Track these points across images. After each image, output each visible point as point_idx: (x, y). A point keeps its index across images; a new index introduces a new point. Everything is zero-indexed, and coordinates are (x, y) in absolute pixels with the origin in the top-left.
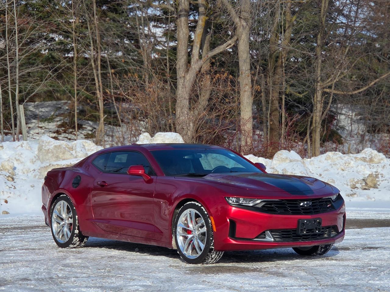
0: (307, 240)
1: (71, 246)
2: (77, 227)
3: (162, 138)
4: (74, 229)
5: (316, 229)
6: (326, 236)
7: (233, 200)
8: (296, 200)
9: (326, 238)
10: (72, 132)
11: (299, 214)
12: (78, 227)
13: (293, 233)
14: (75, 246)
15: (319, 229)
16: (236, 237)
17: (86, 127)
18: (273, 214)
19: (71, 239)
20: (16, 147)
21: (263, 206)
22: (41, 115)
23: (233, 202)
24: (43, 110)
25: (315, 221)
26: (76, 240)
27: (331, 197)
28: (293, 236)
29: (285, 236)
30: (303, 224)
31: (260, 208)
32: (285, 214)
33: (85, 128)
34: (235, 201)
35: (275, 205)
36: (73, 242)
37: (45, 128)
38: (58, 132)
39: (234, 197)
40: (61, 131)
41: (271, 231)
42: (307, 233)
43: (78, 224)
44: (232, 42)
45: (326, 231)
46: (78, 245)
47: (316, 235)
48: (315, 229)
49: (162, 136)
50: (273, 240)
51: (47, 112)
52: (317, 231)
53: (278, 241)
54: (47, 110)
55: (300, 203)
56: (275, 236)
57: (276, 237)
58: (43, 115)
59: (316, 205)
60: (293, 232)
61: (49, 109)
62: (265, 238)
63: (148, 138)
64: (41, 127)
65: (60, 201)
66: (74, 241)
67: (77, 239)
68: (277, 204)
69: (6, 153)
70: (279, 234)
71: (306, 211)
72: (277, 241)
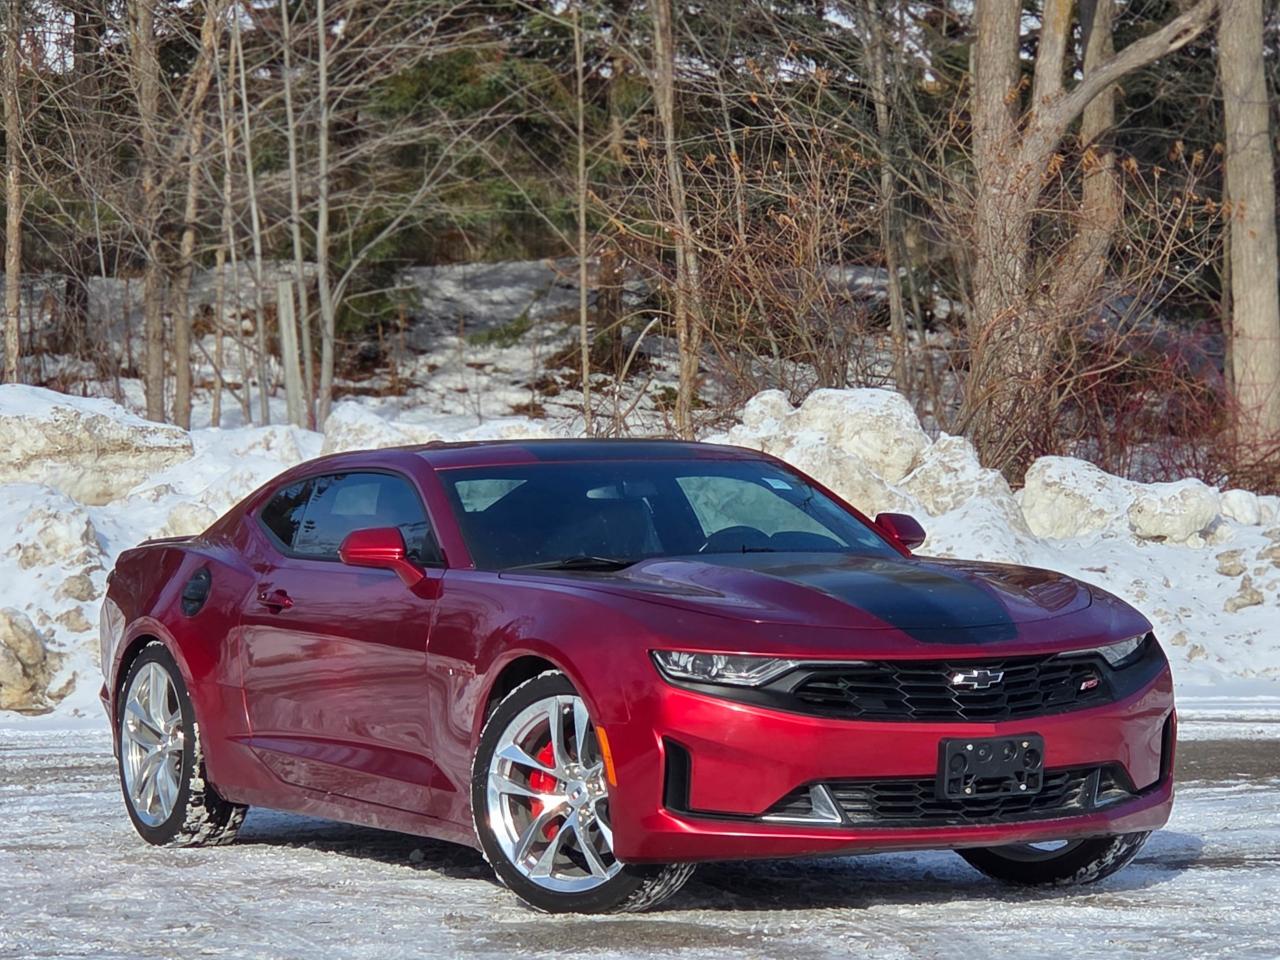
0: (980, 822)
1: (182, 838)
2: (196, 768)
3: (832, 413)
4: (189, 774)
5: (1019, 776)
6: (1074, 803)
7: (682, 663)
8: (937, 665)
9: (1074, 811)
10: (605, 383)
11: (949, 716)
12: (202, 766)
13: (923, 795)
14: (195, 839)
15: (1031, 775)
16: (692, 806)
17: (664, 364)
18: (834, 718)
19: (179, 811)
20: (241, 450)
21: (801, 687)
22: (489, 313)
23: (685, 670)
24: (497, 295)
25: (1013, 747)
26: (199, 818)
27: (1101, 650)
28: (925, 806)
29: (890, 804)
30: (963, 757)
31: (789, 694)
32: (883, 720)
33: (658, 367)
34: (689, 668)
35: (850, 684)
36: (185, 825)
37: (496, 370)
38: (544, 386)
39: (688, 653)
40: (559, 380)
41: (833, 786)
42: (978, 791)
43: (200, 757)
44: (1193, 21)
45: (1078, 786)
46: (209, 836)
47: (1023, 799)
48: (1012, 776)
49: (833, 402)
50: (838, 820)
51: (511, 302)
52: (1023, 787)
53: (858, 825)
54: (510, 292)
55: (952, 674)
56: (849, 806)
57: (850, 811)
58: (493, 318)
59: (1027, 683)
60: (923, 790)
61: (522, 290)
62: (808, 811)
63: (779, 412)
64: (480, 366)
65: (147, 666)
66: (188, 820)
67: (201, 811)
68: (860, 678)
69: (202, 474)
70: (868, 797)
71: (979, 706)
72: (854, 825)
